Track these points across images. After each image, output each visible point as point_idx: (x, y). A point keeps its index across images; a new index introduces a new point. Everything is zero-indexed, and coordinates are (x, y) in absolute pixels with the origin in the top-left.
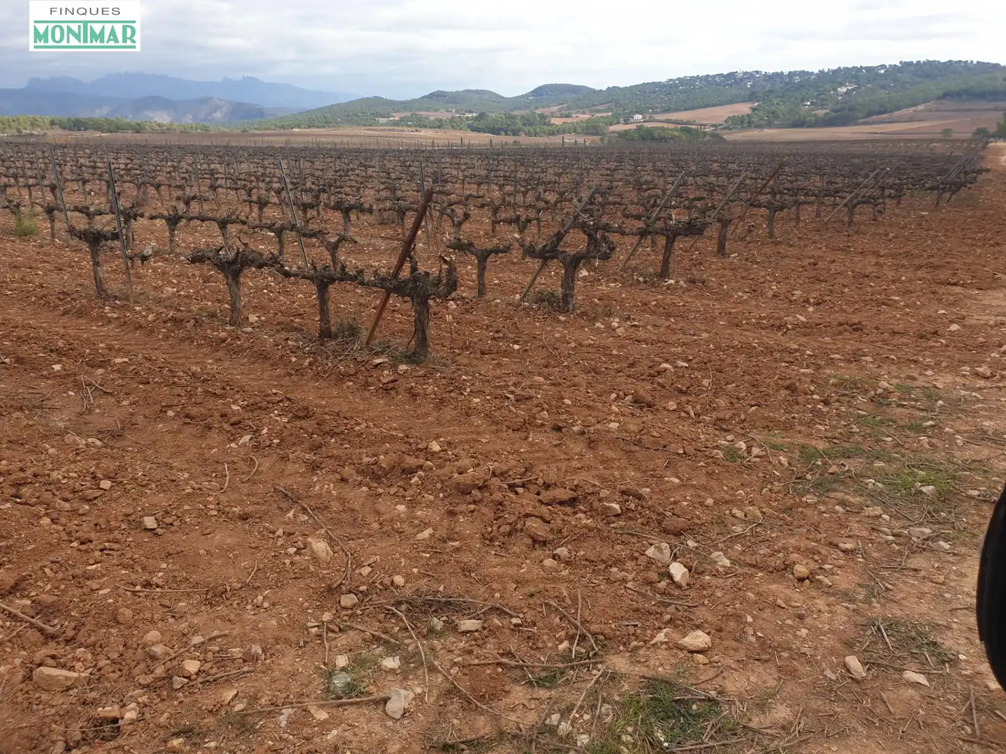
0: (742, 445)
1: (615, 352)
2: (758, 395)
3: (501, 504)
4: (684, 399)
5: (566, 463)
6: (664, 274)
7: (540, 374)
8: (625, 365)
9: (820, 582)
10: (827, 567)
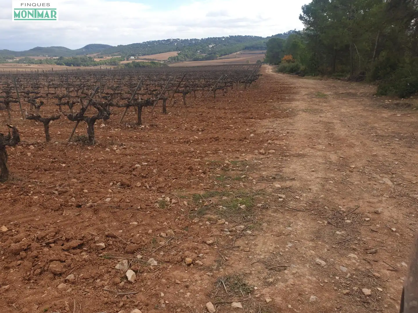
0: (168, 199)
1: (114, 162)
2: (177, 173)
3: (37, 257)
4: (144, 180)
5: (81, 224)
6: (139, 123)
7: (75, 178)
8: (118, 167)
9: (197, 264)
10: (201, 255)
